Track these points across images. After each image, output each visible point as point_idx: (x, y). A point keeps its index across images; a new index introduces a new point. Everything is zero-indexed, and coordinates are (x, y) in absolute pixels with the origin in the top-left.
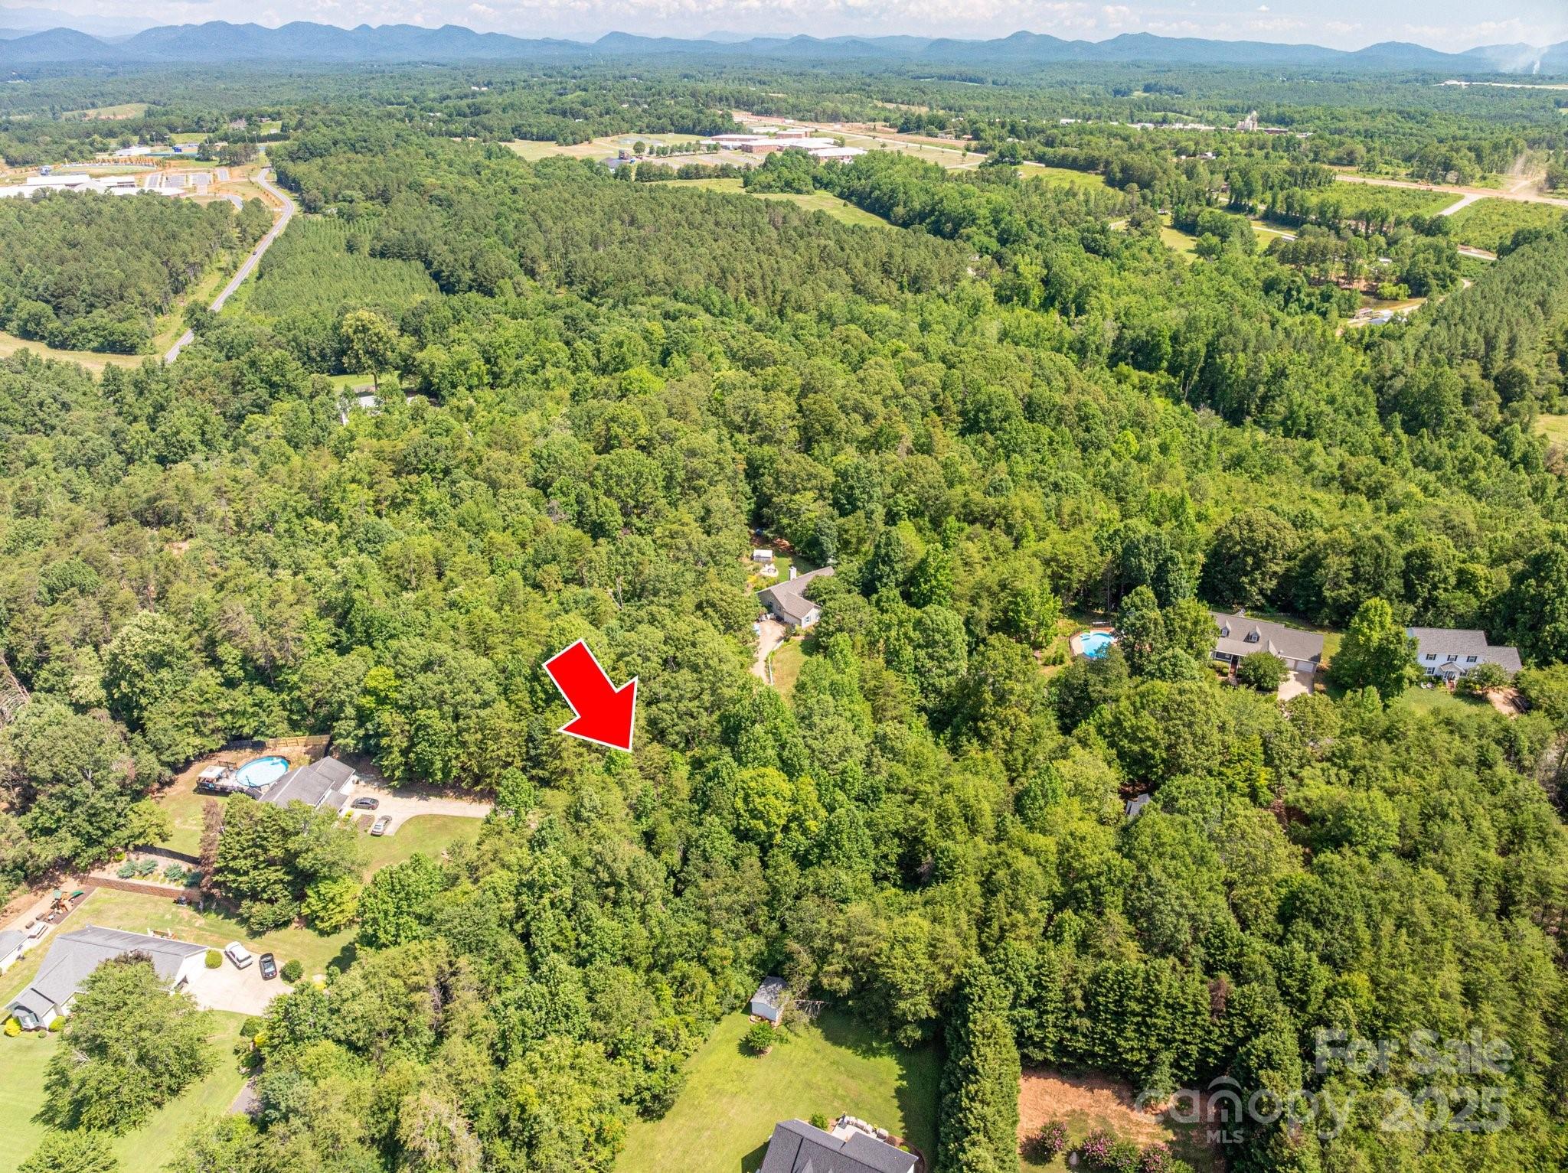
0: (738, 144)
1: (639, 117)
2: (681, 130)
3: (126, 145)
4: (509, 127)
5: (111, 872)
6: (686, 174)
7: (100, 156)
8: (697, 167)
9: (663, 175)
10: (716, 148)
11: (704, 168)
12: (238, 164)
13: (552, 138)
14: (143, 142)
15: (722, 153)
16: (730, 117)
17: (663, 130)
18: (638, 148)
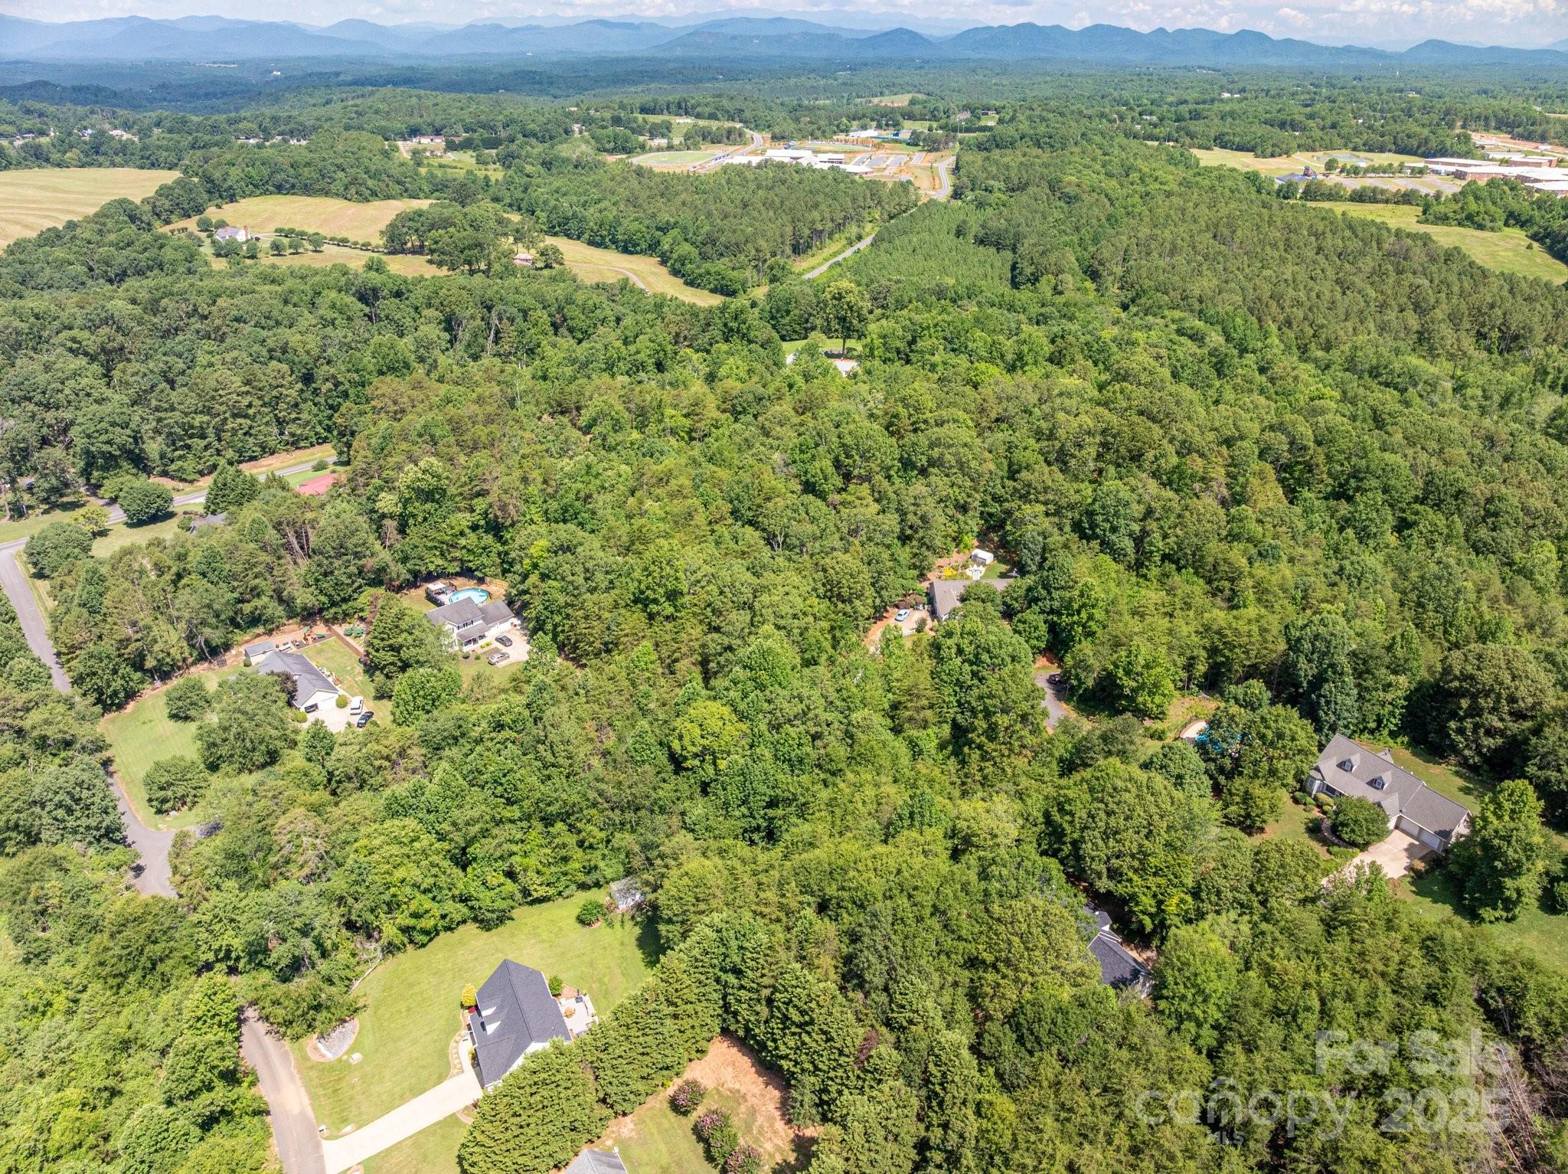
0: (1453, 169)
1: (1359, 134)
2: (1402, 150)
3: (864, 128)
4: (1213, 135)
5: (340, 629)
6: (1359, 197)
7: (842, 136)
8: (1374, 190)
9: (1333, 195)
10: (1421, 171)
11: (1383, 192)
12: (937, 150)
13: (1251, 149)
14: (879, 127)
15: (1430, 178)
16: (1468, 138)
17: (1382, 150)
18: (1330, 166)
